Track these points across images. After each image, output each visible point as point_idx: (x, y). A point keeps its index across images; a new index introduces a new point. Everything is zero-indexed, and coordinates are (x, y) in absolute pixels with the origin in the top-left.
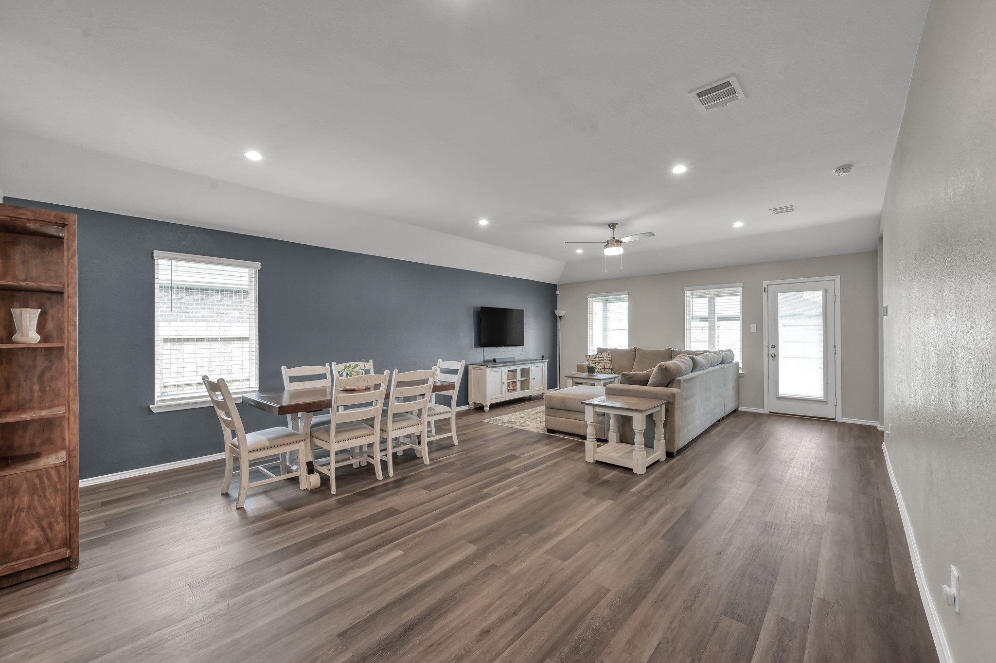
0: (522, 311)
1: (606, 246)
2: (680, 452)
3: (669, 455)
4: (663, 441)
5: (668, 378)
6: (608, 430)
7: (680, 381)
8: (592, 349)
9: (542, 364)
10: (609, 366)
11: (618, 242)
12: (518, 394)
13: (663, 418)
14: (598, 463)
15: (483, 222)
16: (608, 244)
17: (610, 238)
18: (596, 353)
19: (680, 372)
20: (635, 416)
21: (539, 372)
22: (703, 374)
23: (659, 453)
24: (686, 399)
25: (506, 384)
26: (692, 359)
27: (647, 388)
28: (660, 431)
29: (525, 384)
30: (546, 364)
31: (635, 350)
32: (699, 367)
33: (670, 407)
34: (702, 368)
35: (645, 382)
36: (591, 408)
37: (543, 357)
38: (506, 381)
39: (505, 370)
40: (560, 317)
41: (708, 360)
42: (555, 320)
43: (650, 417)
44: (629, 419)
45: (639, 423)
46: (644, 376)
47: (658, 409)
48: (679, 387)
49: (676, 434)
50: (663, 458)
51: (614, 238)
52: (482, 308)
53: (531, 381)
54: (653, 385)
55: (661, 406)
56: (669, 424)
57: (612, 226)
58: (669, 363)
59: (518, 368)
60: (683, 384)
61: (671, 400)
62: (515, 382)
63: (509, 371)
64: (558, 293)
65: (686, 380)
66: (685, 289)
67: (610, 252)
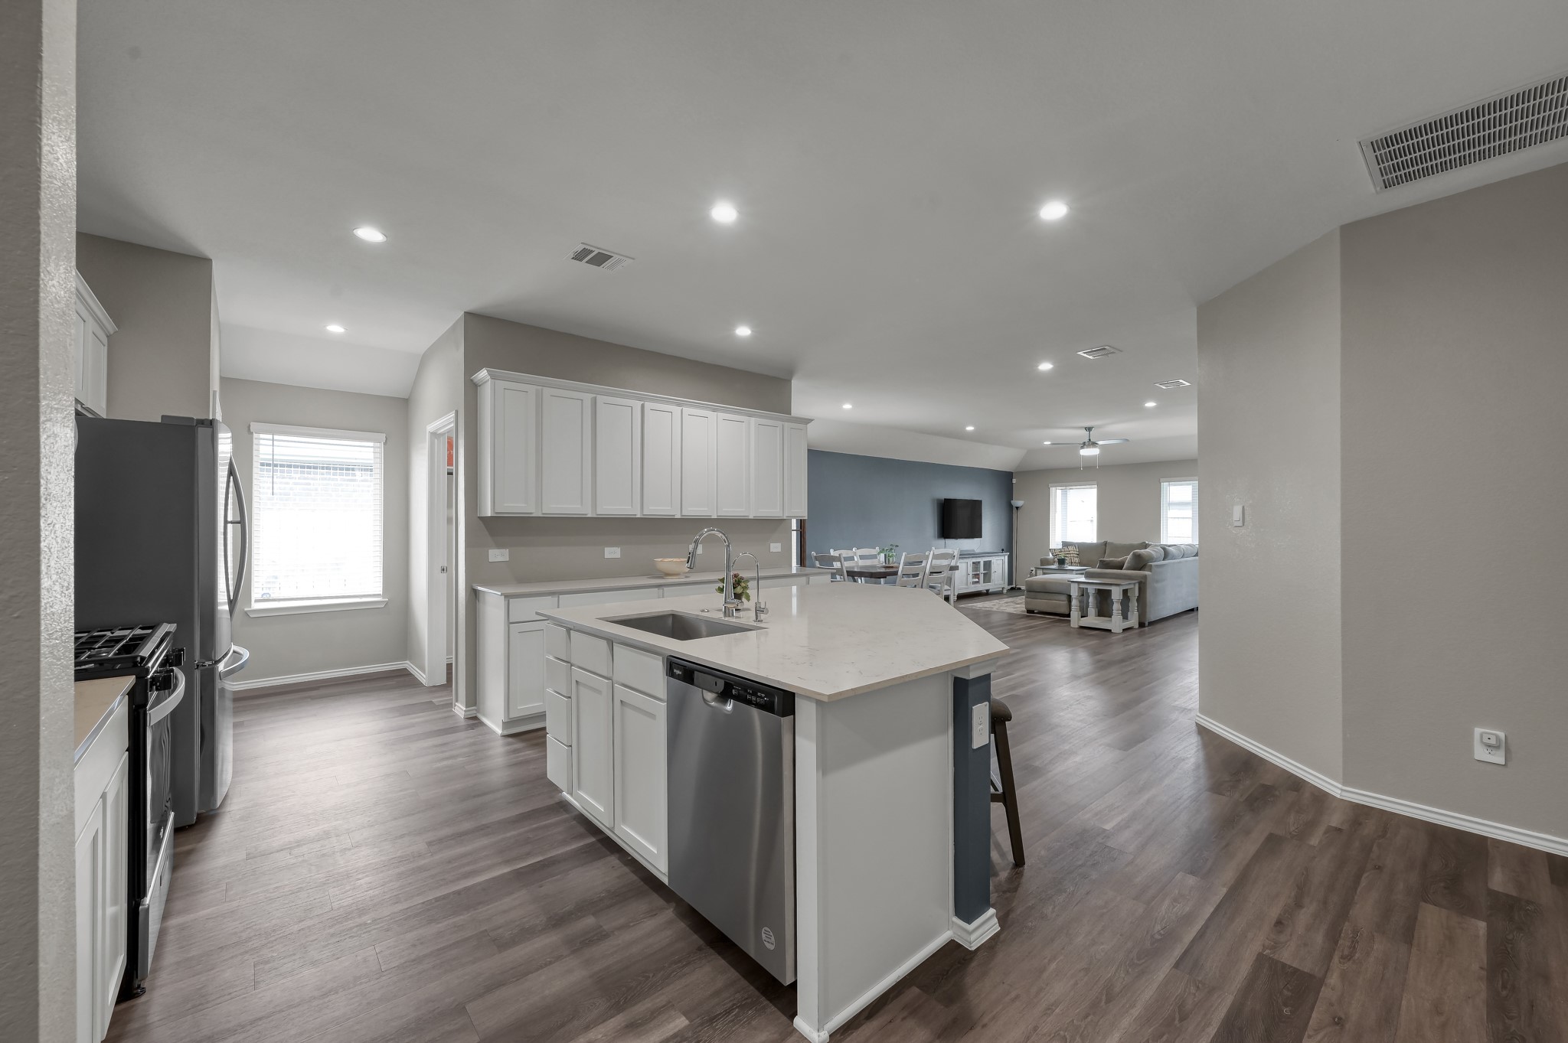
0: (981, 501)
1: (1082, 447)
2: (1151, 623)
3: (1142, 625)
4: (1136, 613)
5: (1140, 563)
6: (1088, 606)
7: (1151, 565)
8: (1055, 542)
9: (1003, 558)
10: (1077, 560)
11: (1094, 444)
12: (982, 587)
13: (1137, 594)
14: (1082, 627)
15: (970, 428)
16: (1084, 446)
17: (1087, 440)
18: (1061, 547)
19: (1152, 559)
20: (1113, 588)
21: (1000, 564)
22: (1174, 563)
23: (1133, 620)
24: (1157, 582)
25: (971, 575)
26: (1164, 549)
27: (1123, 571)
28: (1134, 605)
29: (987, 577)
30: (1006, 557)
31: (1105, 544)
32: (1169, 557)
33: (1142, 585)
34: (1174, 558)
35: (1121, 567)
36: (1076, 584)
37: (1003, 550)
38: (971, 573)
39: (970, 561)
40: (1017, 508)
41: (1180, 551)
42: (1011, 510)
43: (1125, 592)
44: (1109, 592)
45: (1116, 594)
46: (1119, 562)
47: (1132, 586)
48: (1150, 570)
49: (1148, 607)
50: (1137, 626)
51: (1090, 440)
52: (945, 499)
53: (993, 574)
54: (1128, 569)
55: (1134, 584)
56: (1141, 600)
57: (1089, 429)
58: (1142, 551)
59: (982, 560)
60: (1154, 569)
61: (1143, 581)
62: (978, 574)
63: (973, 563)
64: (1014, 481)
65: (1157, 566)
66: (1162, 480)
67: (1086, 452)
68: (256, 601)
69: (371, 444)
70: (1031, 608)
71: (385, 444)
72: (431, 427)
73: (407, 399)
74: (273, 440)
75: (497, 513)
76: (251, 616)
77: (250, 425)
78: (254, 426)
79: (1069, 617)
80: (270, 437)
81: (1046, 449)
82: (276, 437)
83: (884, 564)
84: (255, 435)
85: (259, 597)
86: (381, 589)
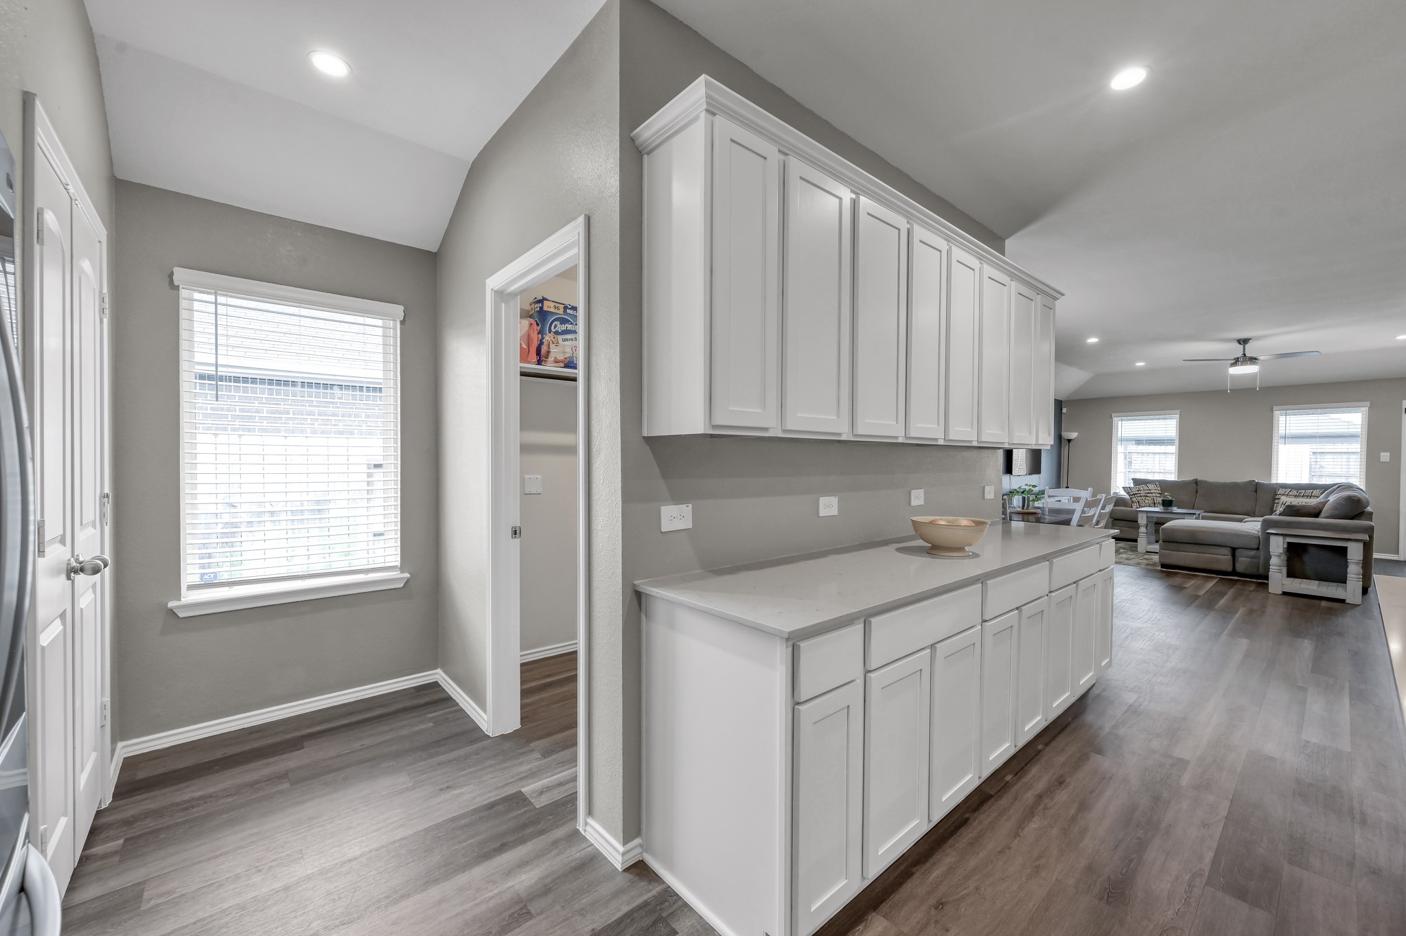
1: (1232, 365)
7: (1371, 513)
11: (1253, 360)
14: (1284, 593)
15: (1093, 341)
16: (1236, 362)
17: (1240, 354)
18: (1133, 485)
20: (1351, 546)
31: (1196, 482)
35: (1317, 515)
36: (1280, 538)
40: (1069, 441)
42: (1060, 443)
45: (1356, 553)
46: (1314, 508)
48: (1370, 520)
51: (1245, 355)
54: (1328, 517)
57: (1243, 342)
64: (1064, 410)
66: (1275, 408)
67: (1236, 371)
68: (191, 587)
69: (379, 322)
70: (1168, 561)
71: (402, 323)
72: (495, 282)
73: (435, 254)
74: (216, 303)
75: (715, 427)
76: (181, 615)
77: (172, 274)
78: (180, 274)
79: (1267, 579)
80: (212, 298)
81: (1140, 372)
82: (221, 299)
83: (1020, 510)
84: (183, 293)
85: (196, 579)
86: (399, 558)
